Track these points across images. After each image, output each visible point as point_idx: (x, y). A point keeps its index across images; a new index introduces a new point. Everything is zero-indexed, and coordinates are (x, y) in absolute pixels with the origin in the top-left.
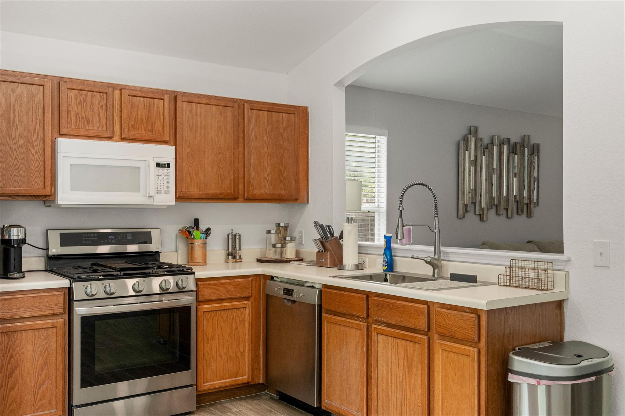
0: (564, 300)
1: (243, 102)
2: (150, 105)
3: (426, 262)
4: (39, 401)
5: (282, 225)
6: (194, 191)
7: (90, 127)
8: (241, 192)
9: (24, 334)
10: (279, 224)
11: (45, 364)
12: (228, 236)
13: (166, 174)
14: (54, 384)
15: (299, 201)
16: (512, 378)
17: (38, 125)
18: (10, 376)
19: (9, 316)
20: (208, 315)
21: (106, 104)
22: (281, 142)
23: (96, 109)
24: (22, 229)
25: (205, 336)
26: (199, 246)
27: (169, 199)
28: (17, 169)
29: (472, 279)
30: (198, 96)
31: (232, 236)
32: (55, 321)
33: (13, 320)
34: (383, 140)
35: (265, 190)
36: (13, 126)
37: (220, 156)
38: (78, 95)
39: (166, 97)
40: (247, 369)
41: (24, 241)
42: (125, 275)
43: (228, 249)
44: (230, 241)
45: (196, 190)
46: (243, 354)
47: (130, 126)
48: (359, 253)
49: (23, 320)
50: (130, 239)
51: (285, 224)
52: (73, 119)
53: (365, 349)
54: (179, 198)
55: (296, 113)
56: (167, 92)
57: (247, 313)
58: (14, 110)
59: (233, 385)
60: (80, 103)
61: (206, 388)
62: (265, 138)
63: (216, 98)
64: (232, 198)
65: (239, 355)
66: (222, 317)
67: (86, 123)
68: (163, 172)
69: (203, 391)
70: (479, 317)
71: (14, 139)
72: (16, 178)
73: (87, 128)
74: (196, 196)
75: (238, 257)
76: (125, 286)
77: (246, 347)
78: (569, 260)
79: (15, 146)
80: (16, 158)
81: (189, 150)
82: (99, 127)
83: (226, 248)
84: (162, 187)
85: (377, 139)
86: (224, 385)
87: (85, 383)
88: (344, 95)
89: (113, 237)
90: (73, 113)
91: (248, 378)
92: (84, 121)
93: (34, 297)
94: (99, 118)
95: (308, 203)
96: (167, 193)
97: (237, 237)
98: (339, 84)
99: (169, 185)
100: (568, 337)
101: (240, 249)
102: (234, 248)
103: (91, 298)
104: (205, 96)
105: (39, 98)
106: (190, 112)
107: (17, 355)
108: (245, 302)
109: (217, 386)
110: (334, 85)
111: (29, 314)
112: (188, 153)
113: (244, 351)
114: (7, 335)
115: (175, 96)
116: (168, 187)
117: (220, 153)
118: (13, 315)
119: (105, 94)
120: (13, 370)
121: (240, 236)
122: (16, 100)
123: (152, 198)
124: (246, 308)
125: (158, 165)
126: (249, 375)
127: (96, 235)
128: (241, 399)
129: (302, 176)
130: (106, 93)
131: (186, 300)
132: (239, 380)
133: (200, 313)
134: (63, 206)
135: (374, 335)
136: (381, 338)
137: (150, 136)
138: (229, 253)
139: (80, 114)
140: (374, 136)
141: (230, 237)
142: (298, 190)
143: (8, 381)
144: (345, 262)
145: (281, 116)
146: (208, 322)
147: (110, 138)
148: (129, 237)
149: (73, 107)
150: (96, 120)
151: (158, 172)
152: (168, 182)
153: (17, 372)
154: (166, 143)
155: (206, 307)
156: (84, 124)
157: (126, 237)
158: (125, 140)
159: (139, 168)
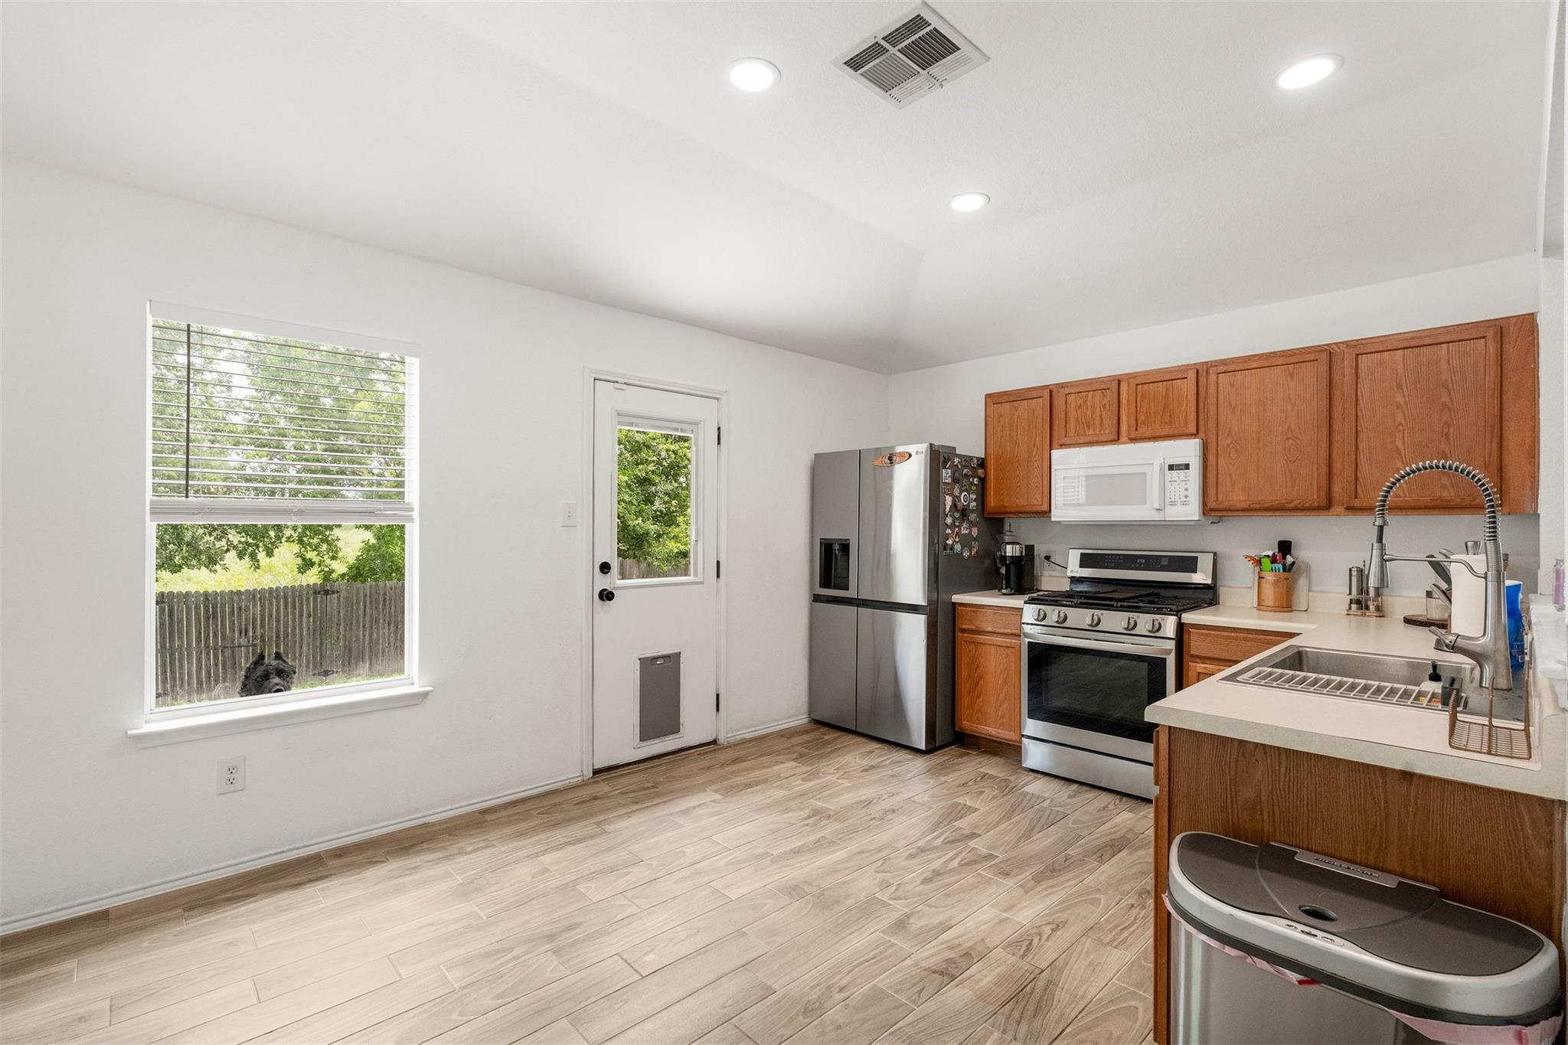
2: (1167, 390)
4: (1001, 719)
6: (1238, 498)
7: (1091, 432)
8: (1337, 497)
9: (988, 648)
11: (1005, 682)
12: (1351, 570)
13: (1184, 479)
14: (1012, 705)
15: (1504, 509)
17: (1037, 439)
18: (977, 684)
19: (975, 627)
21: (1111, 401)
22: (1445, 398)
23: (1098, 410)
27: (1191, 511)
28: (1019, 487)
30: (1248, 359)
32: (1013, 641)
33: (979, 632)
36: (1016, 444)
37: (1289, 442)
38: (1078, 398)
39: (1192, 373)
43: (1350, 594)
44: (1354, 579)
45: (1242, 498)
47: (1139, 423)
49: (995, 635)
50: (1165, 566)
52: (1073, 426)
54: (1206, 510)
56: (1194, 366)
58: (1017, 429)
60: (1080, 406)
62: (1399, 399)
64: (1315, 508)
67: (1086, 428)
68: (1179, 477)
71: (1017, 455)
72: (1018, 495)
73: (1087, 433)
74: (1239, 506)
75: (1373, 608)
79: (1017, 464)
80: (1018, 475)
81: (1229, 441)
82: (1100, 430)
84: (1177, 496)
87: (1031, 715)
89: (1143, 561)
90: (1072, 419)
92: (1084, 427)
94: (1101, 419)
95: (1535, 512)
96: (1185, 504)
99: (1191, 493)
101: (1377, 595)
102: (1363, 591)
104: (1260, 357)
105: (1039, 412)
106: (1232, 385)
107: (983, 666)
111: (991, 629)
112: (1228, 445)
114: (974, 645)
115: (1206, 370)
116: (1186, 497)
117: (1288, 439)
118: (978, 627)
119: (1108, 390)
120: (979, 680)
122: (1019, 417)
123: (1162, 512)
125: (1171, 468)
127: (1121, 557)
130: (1110, 388)
137: (1167, 431)
138: (1351, 600)
139: (1080, 420)
141: (1354, 573)
142: (1500, 486)
145: (1444, 351)
147: (1116, 440)
148: (1164, 562)
149: (1072, 415)
150: (1098, 422)
151: (1171, 477)
152: (1186, 490)
153: (981, 682)
154: (1192, 436)
155: (1202, 666)
156: (1084, 430)
157: (1160, 562)
158: (1133, 440)
159: (1145, 473)
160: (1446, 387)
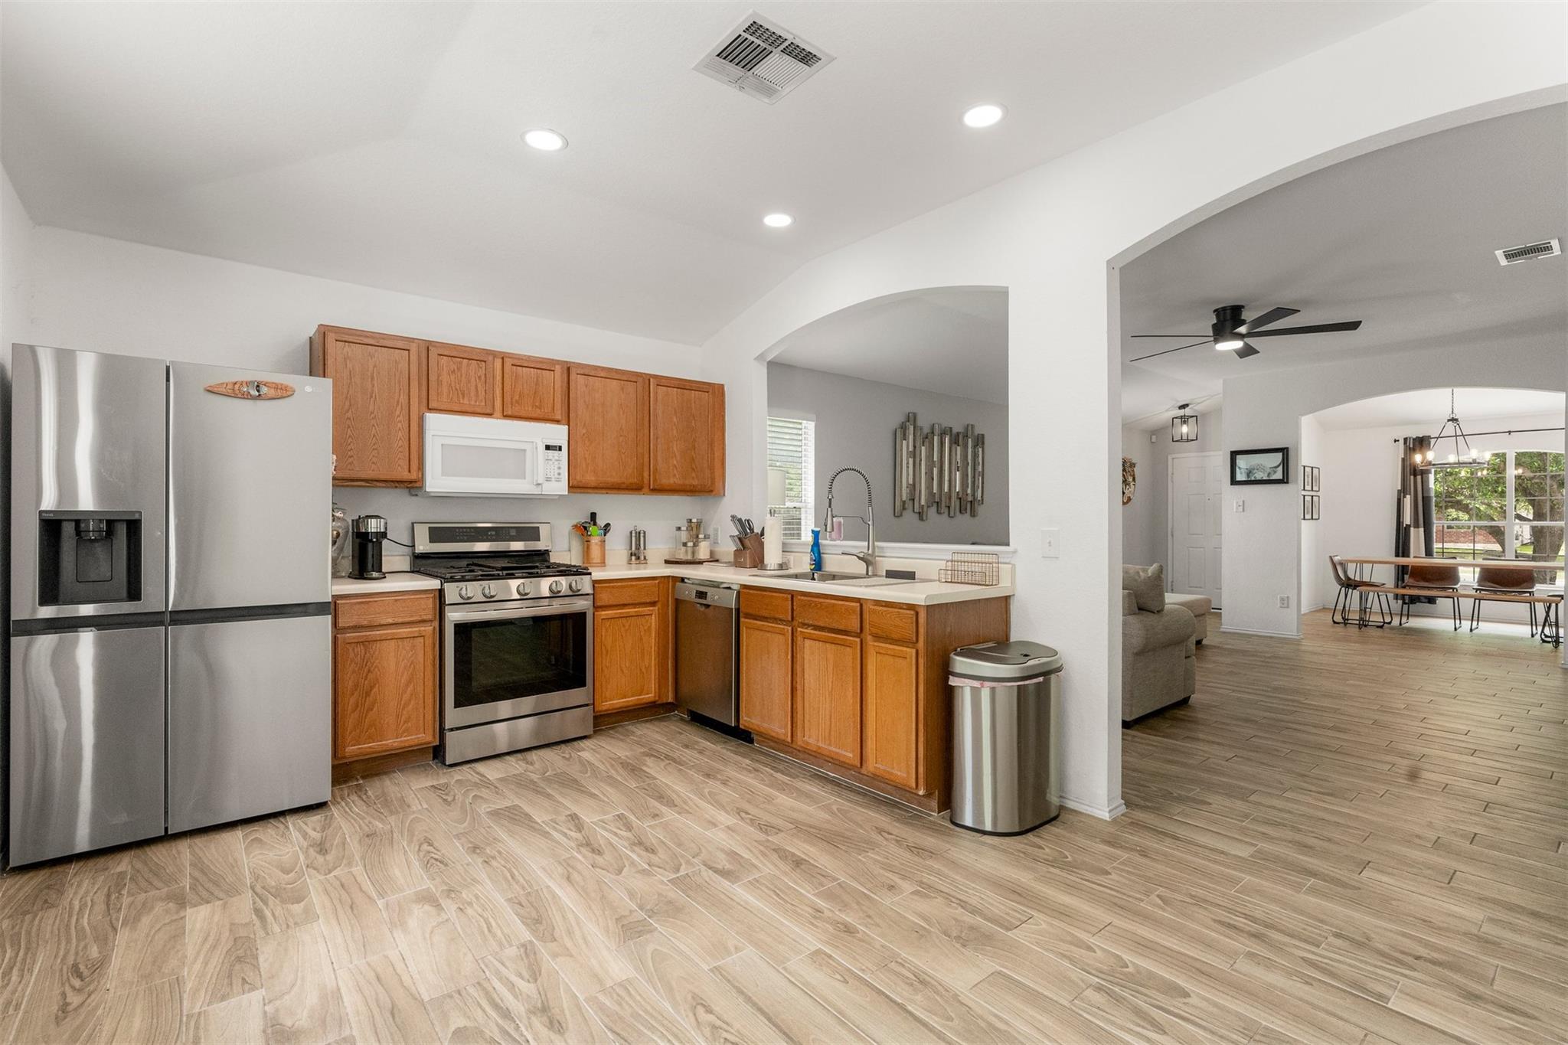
0: (1010, 596)
1: (648, 377)
2: (538, 377)
3: (859, 557)
4: (405, 722)
5: (694, 520)
6: (590, 479)
7: (466, 401)
8: (646, 481)
9: (385, 643)
10: (691, 520)
11: (409, 682)
12: (631, 533)
13: (557, 458)
14: (421, 701)
15: (714, 493)
16: (953, 681)
17: (402, 397)
18: (368, 694)
19: (366, 622)
20: (608, 623)
21: (485, 374)
22: (693, 424)
23: (473, 379)
24: (382, 520)
25: (603, 647)
26: (596, 544)
27: (561, 487)
28: (376, 449)
29: (910, 576)
30: (596, 368)
31: (636, 533)
32: (423, 628)
33: (371, 627)
34: (810, 427)
35: (674, 480)
36: (371, 397)
37: (621, 439)
38: (452, 363)
39: (558, 368)
40: (653, 685)
41: (384, 535)
42: (507, 574)
43: (631, 549)
44: (634, 539)
45: (593, 478)
46: (648, 668)
47: (514, 401)
48: (783, 551)
49: (384, 627)
50: (514, 536)
51: (697, 519)
52: (445, 390)
53: (789, 657)
54: (572, 488)
55: (711, 391)
56: (558, 362)
57: (654, 621)
58: (372, 379)
59: (637, 705)
60: (453, 372)
61: (604, 708)
62: (675, 420)
63: (617, 371)
64: (635, 488)
65: (644, 670)
66: (624, 626)
67: (461, 396)
68: (553, 456)
69: (600, 712)
70: (917, 614)
71: (372, 413)
72: (374, 460)
73: (461, 402)
74: (593, 484)
75: (642, 558)
76: (508, 588)
77: (652, 661)
78: (1015, 552)
79: (373, 422)
80: (374, 436)
81: (584, 431)
82: (476, 402)
83: (628, 548)
84: (552, 473)
85: (803, 425)
86: (625, 704)
87: (458, 704)
88: (765, 371)
89: (494, 533)
90: (445, 383)
91: (655, 696)
92: (458, 394)
93: (396, 600)
94: (477, 390)
95: (724, 495)
96: (558, 480)
97: (642, 535)
98: (760, 358)
99: (561, 471)
100: (1014, 637)
101: (645, 549)
102: (638, 547)
103: (467, 602)
104: (603, 369)
105: (403, 365)
106: (586, 386)
107: (376, 669)
108: (651, 608)
109: (618, 706)
110: (755, 359)
111: (390, 621)
112: (584, 434)
113: (650, 666)
114: (363, 645)
115: (568, 368)
116: (559, 474)
117: (621, 436)
118: (370, 621)
119: (483, 363)
120: (372, 688)
121: (645, 533)
122: (375, 366)
123: (540, 486)
124: (651, 615)
125: (548, 448)
126: (655, 693)
127: (472, 530)
128: (647, 721)
129: (717, 464)
130: (485, 362)
131: (580, 605)
132: (643, 699)
133: (598, 620)
134: (432, 495)
135: (799, 639)
136: (808, 643)
137: (538, 413)
138: (631, 553)
139: (453, 385)
140: (800, 421)
141: (633, 535)
142: (713, 480)
143: (365, 701)
144: (766, 561)
145: (693, 395)
146: (607, 631)
147: (489, 415)
148: (513, 533)
149: (445, 378)
150: (473, 394)
151: (548, 456)
152: (559, 468)
153: (375, 690)
154: (558, 422)
155: (604, 613)
156: (458, 397)
157: (509, 533)
158: (507, 417)
159: (525, 450)
160: (694, 417)
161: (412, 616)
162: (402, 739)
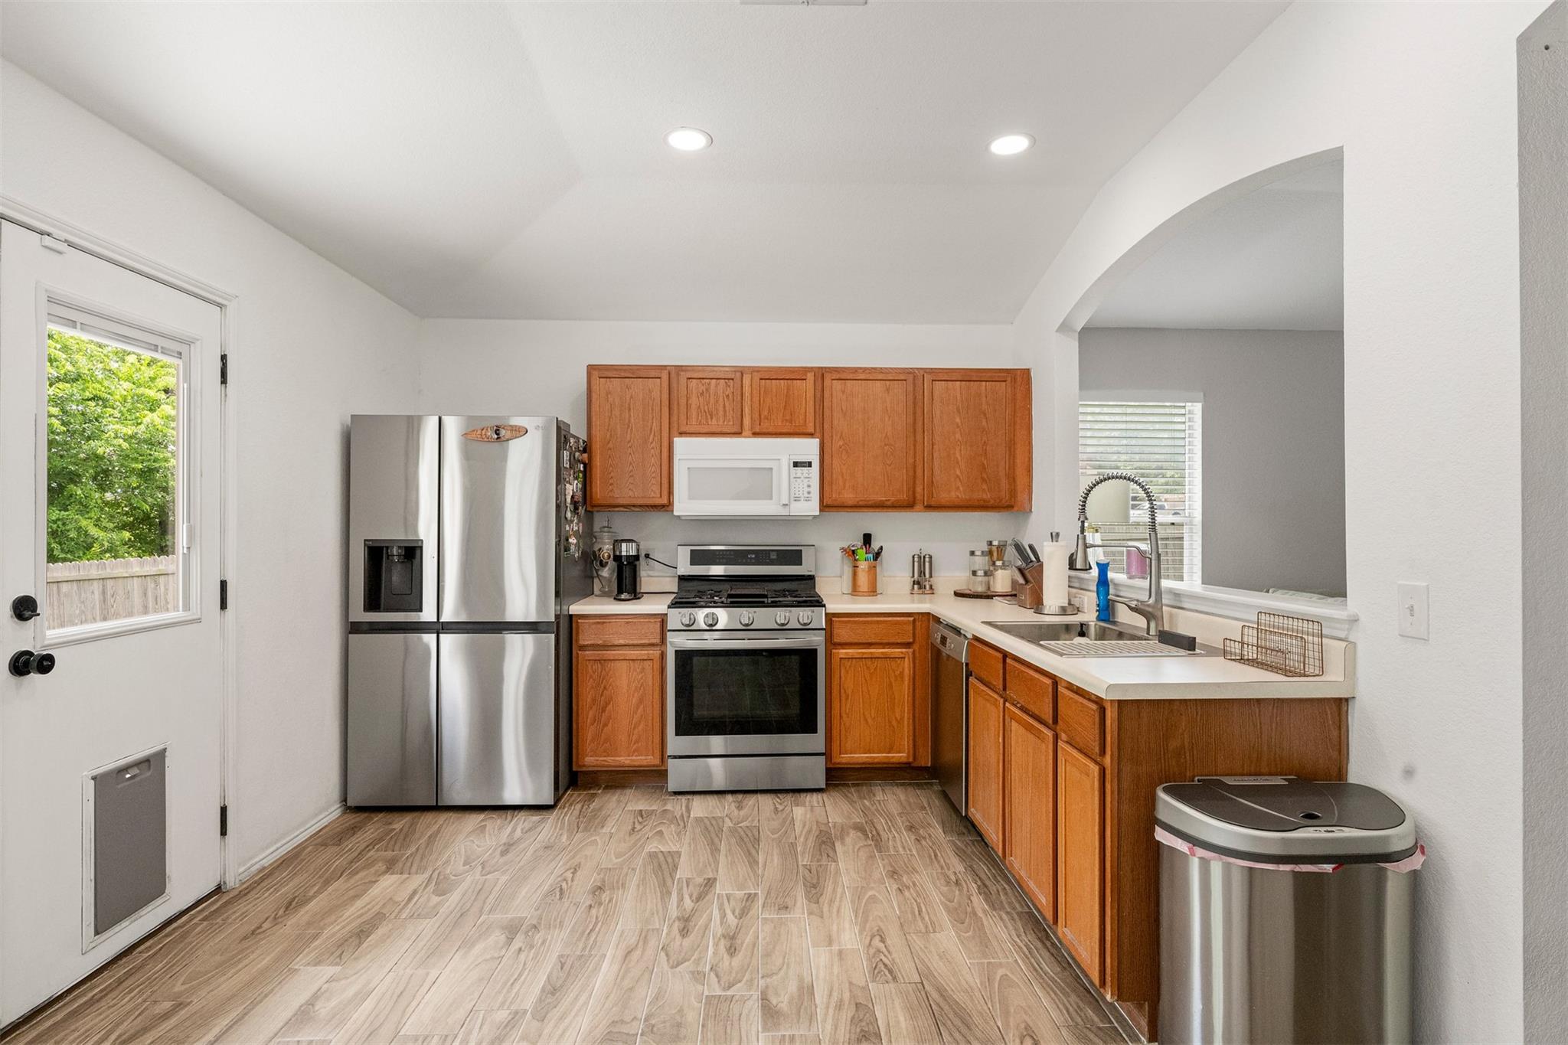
0: (1347, 700)
1: (922, 372)
2: (788, 389)
4: (635, 744)
5: (995, 543)
6: (849, 496)
7: (714, 421)
8: (918, 496)
9: (618, 664)
10: (991, 542)
11: (641, 701)
12: (913, 557)
13: (807, 475)
14: (650, 725)
15: (1015, 508)
16: (1162, 837)
17: (654, 424)
18: (603, 709)
19: (600, 642)
20: (848, 664)
21: (733, 393)
22: (984, 423)
23: (721, 399)
24: (633, 543)
25: (842, 691)
26: (863, 570)
27: (812, 507)
28: (632, 476)
29: (1186, 643)
30: (856, 370)
31: (920, 557)
32: (652, 652)
33: (606, 647)
34: (1197, 408)
35: (958, 494)
36: (629, 427)
37: (886, 448)
38: (700, 384)
39: (810, 376)
40: (906, 743)
41: (637, 557)
43: (913, 576)
44: (916, 564)
45: (851, 496)
46: (900, 722)
47: (762, 417)
48: (1069, 586)
49: (620, 648)
50: (774, 559)
51: (999, 541)
52: (694, 414)
54: (825, 507)
55: (1009, 379)
56: (811, 369)
57: (907, 665)
58: (630, 410)
59: (884, 763)
60: (702, 394)
61: (844, 761)
62: (958, 420)
63: (881, 370)
64: (909, 505)
65: (894, 723)
66: (868, 668)
67: (709, 417)
68: (802, 474)
69: (839, 764)
70: (1102, 711)
71: (629, 442)
72: (631, 487)
73: (710, 423)
74: (850, 503)
75: (928, 587)
77: (903, 712)
79: (630, 450)
80: (631, 463)
81: (841, 443)
82: (724, 422)
83: (911, 575)
84: (801, 492)
85: (1187, 408)
86: (870, 760)
87: (679, 732)
88: (1076, 344)
89: (753, 556)
90: (693, 406)
91: (908, 757)
92: (707, 417)
93: (627, 623)
94: (725, 411)
95: (1031, 511)
96: (808, 500)
97: (927, 559)
98: (1064, 327)
99: (811, 489)
101: (931, 576)
102: (922, 573)
103: (689, 628)
104: (865, 370)
105: (656, 394)
106: (843, 392)
107: (611, 687)
108: (904, 650)
109: (860, 761)
110: (1057, 331)
111: (622, 642)
112: (840, 447)
113: (902, 718)
114: (600, 663)
115: (821, 374)
116: (809, 493)
117: (886, 445)
118: (605, 641)
119: (731, 381)
120: (607, 704)
121: (931, 557)
122: (632, 397)
123: (788, 507)
124: (904, 658)
125: (796, 464)
126: (909, 752)
127: (732, 553)
128: (902, 785)
129: (1020, 472)
130: (733, 379)
131: (817, 640)
132: (893, 757)
133: (835, 661)
134: (683, 518)
135: (1007, 717)
136: (1014, 725)
137: (788, 428)
138: (914, 581)
139: (702, 407)
141: (916, 559)
142: (1013, 493)
143: (601, 716)
144: (1046, 601)
145: (984, 388)
146: (847, 672)
147: (738, 434)
148: (773, 556)
149: (694, 401)
150: (721, 413)
151: (796, 474)
152: (809, 486)
153: (610, 707)
154: (811, 435)
155: (843, 652)
156: (707, 419)
157: (769, 557)
158: (755, 434)
159: (771, 469)
160: (985, 415)
161: (641, 639)
162: (634, 758)
